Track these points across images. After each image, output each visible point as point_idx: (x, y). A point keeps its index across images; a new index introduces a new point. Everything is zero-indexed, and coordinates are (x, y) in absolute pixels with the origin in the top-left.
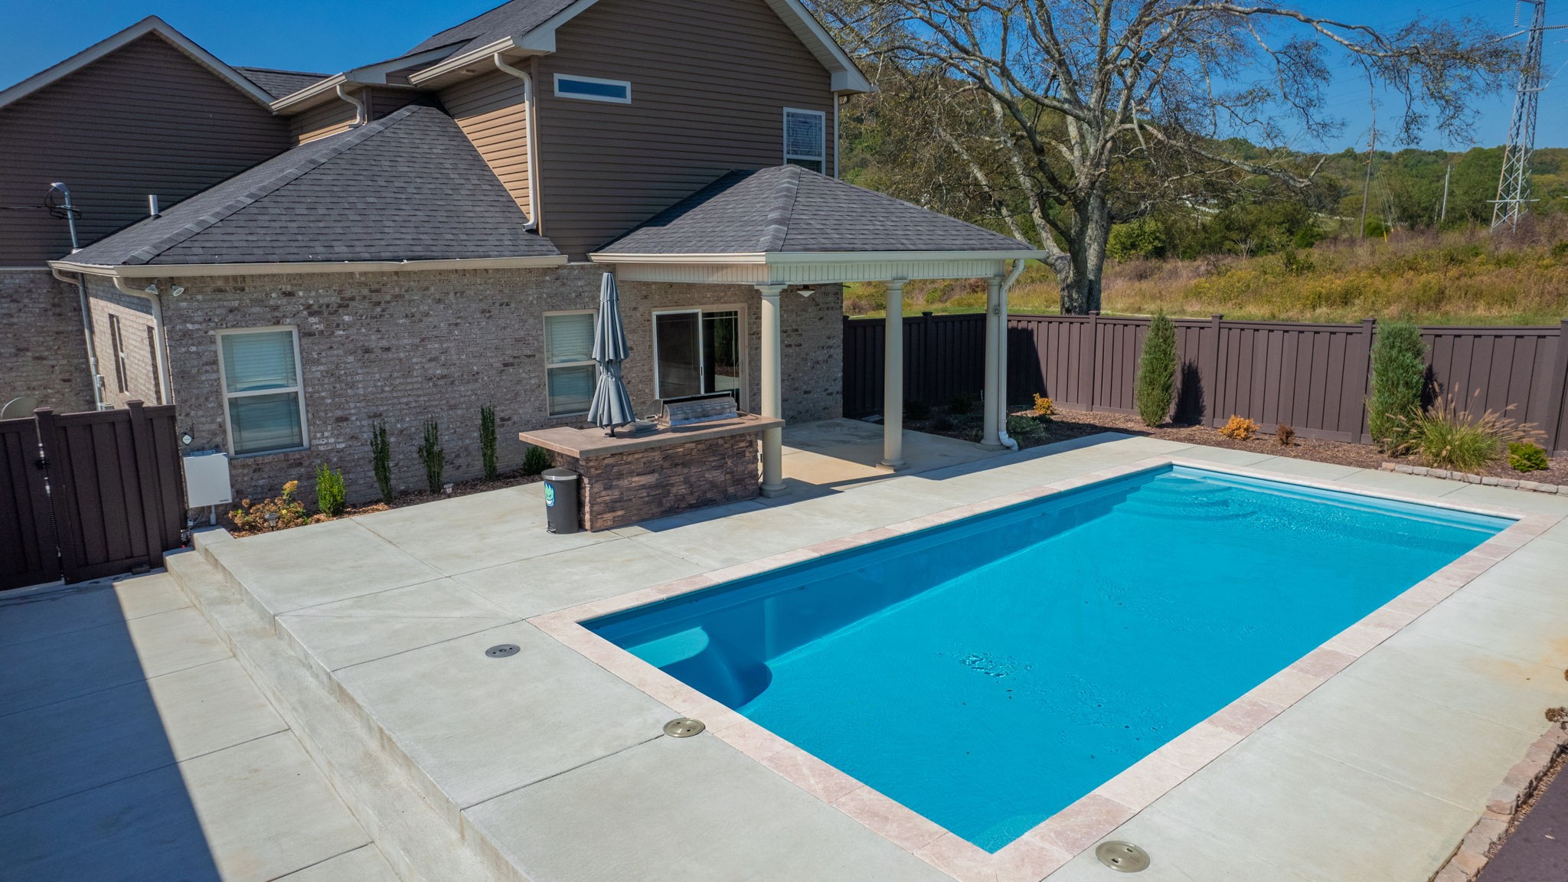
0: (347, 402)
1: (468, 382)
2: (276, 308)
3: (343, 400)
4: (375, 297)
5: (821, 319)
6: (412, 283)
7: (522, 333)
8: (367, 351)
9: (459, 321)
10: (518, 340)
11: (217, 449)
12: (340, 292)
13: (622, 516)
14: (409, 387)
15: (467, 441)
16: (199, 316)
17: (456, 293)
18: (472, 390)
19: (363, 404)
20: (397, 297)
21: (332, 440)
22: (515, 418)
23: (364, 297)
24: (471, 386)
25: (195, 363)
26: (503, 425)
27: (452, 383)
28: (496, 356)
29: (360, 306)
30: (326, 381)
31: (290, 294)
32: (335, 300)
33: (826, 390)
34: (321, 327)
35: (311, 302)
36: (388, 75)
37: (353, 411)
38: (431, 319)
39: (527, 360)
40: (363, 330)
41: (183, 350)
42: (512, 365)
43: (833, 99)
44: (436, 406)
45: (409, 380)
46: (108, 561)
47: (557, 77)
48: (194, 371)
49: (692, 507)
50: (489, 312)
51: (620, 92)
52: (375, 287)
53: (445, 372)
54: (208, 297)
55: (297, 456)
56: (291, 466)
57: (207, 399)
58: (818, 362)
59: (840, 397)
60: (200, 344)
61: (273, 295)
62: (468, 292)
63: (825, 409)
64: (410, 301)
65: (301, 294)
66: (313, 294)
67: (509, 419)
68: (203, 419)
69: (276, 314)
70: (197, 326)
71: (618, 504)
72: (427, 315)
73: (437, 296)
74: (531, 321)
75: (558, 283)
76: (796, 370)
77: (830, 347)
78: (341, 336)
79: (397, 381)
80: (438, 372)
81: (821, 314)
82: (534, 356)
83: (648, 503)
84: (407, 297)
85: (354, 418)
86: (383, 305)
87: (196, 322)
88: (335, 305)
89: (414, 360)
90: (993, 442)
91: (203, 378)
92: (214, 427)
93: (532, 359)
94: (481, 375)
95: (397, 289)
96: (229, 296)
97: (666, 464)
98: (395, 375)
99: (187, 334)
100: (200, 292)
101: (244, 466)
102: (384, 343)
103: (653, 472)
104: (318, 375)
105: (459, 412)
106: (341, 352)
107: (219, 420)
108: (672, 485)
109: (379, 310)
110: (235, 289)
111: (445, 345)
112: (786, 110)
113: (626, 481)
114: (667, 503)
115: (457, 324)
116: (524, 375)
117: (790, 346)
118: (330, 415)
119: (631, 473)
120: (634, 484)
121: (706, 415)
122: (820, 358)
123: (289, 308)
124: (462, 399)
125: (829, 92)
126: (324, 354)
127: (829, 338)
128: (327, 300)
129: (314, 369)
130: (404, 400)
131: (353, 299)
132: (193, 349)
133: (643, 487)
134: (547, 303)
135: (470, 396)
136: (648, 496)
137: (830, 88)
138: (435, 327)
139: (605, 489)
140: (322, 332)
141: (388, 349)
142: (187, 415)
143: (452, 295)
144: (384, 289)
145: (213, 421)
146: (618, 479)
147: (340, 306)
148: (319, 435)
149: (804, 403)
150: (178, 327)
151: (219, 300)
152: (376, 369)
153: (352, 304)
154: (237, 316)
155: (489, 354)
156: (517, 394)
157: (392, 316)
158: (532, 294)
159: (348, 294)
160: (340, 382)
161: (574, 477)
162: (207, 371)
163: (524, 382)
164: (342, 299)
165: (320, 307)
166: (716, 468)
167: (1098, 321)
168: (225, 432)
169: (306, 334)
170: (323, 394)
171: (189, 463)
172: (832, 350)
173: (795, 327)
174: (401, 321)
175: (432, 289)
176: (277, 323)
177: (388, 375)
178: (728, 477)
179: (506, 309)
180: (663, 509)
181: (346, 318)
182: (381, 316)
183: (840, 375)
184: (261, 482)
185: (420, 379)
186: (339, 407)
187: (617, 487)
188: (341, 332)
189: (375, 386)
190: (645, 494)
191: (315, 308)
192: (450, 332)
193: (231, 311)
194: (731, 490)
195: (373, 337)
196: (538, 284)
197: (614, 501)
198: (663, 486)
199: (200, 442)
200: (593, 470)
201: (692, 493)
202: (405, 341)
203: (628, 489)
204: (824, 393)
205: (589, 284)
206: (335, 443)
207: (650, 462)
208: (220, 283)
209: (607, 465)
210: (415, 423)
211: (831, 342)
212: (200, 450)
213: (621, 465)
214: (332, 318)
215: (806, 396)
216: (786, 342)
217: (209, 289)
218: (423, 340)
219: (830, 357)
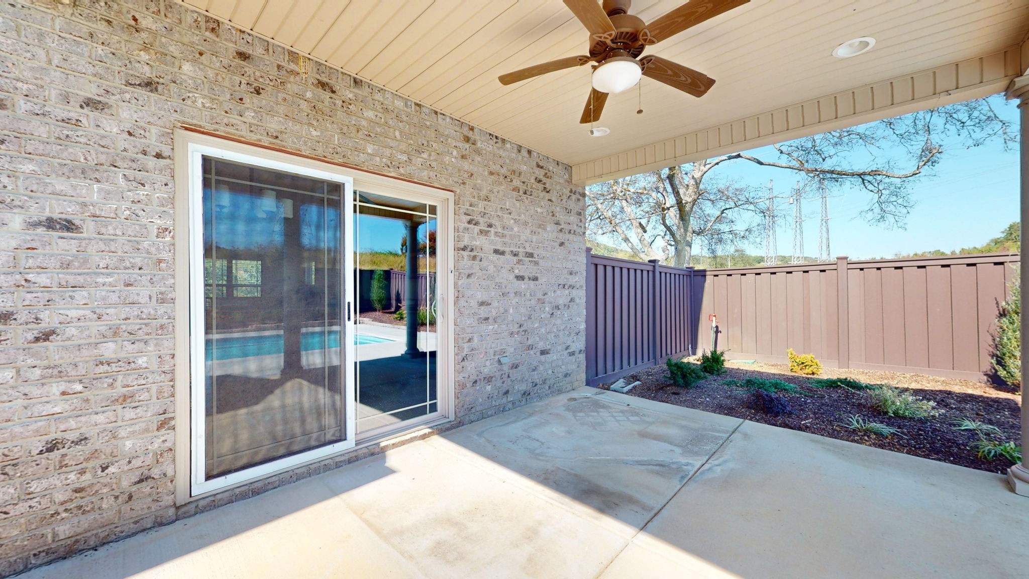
5: (562, 244)
33: (567, 348)
58: (558, 308)
59: (582, 357)
63: (566, 376)
77: (572, 287)
81: (562, 237)
117: (522, 279)
122: (561, 302)
127: (571, 274)
149: (541, 368)
172: (574, 292)
173: (529, 250)
183: (583, 326)
204: (566, 353)
211: (573, 280)
215: (543, 358)
216: (517, 271)
219: (571, 300)
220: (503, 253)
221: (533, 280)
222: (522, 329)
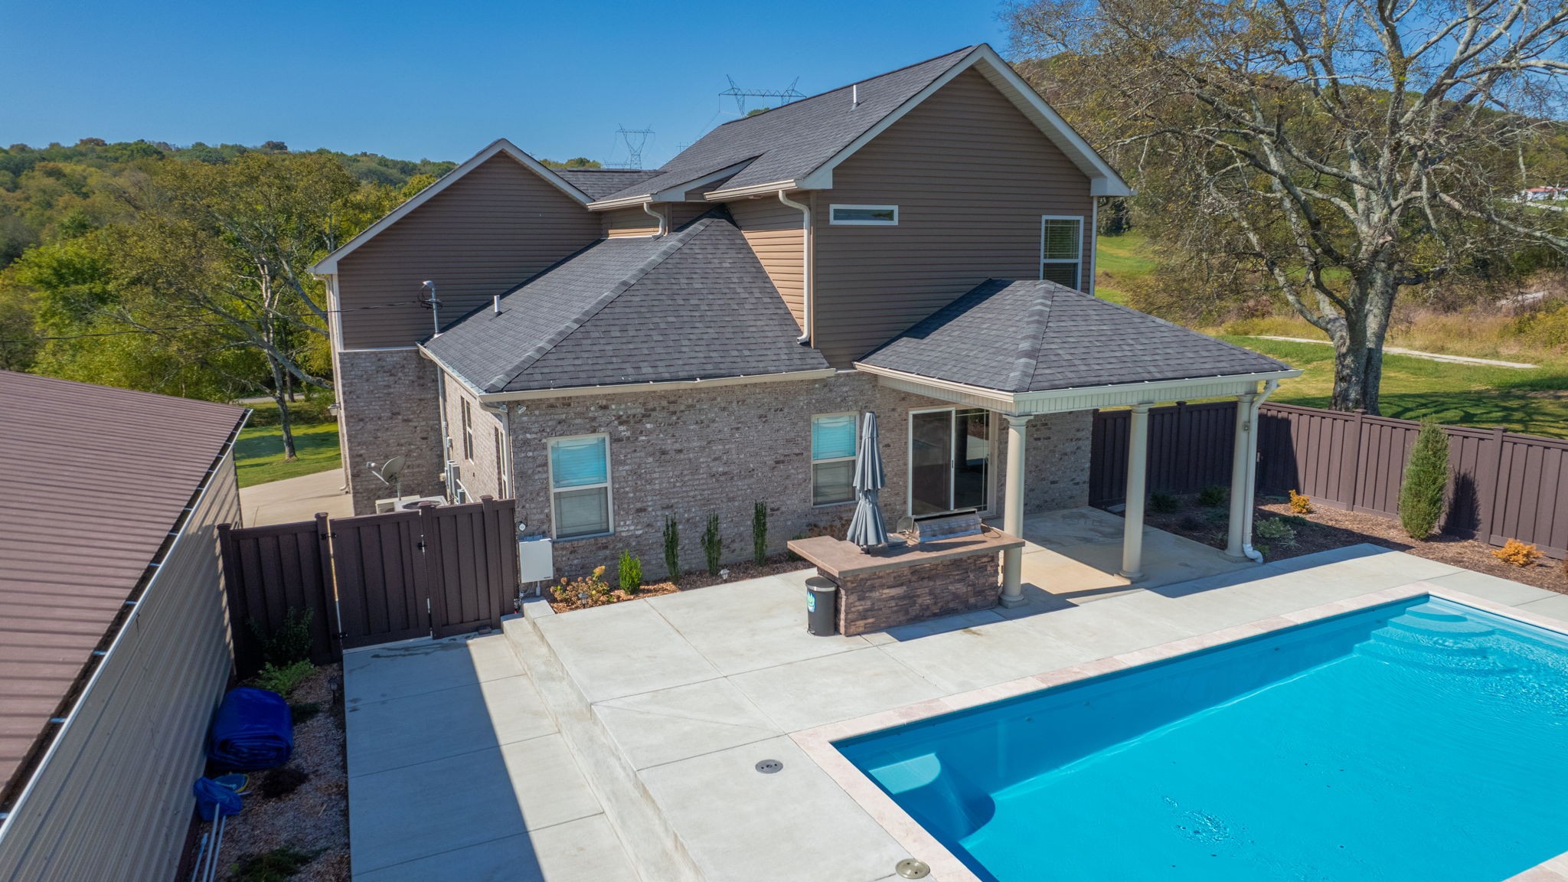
0: (646, 496)
1: (745, 477)
2: (594, 419)
3: (643, 494)
4: (672, 409)
6: (702, 395)
7: (793, 435)
8: (664, 453)
9: (740, 425)
10: (788, 441)
11: (544, 535)
12: (644, 404)
13: (873, 623)
14: (697, 482)
15: (742, 529)
16: (535, 428)
17: (738, 402)
18: (748, 485)
19: (658, 497)
20: (690, 407)
21: (632, 528)
22: (783, 509)
23: (664, 408)
24: (746, 481)
25: (531, 465)
26: (772, 515)
27: (732, 478)
28: (770, 455)
29: (659, 415)
30: (630, 478)
31: (605, 408)
32: (640, 411)
33: (1072, 480)
34: (628, 434)
35: (621, 413)
36: (687, 193)
37: (650, 504)
38: (716, 425)
39: (795, 458)
40: (661, 436)
41: (523, 455)
42: (783, 462)
43: (1092, 203)
44: (717, 499)
45: (696, 477)
46: (462, 622)
47: (833, 207)
48: (530, 472)
49: (935, 615)
50: (766, 417)
51: (889, 215)
52: (673, 399)
53: (726, 469)
54: (543, 412)
55: (604, 541)
56: (599, 549)
57: (538, 495)
58: (1066, 454)
59: (1086, 487)
60: (535, 450)
61: (592, 409)
62: (748, 401)
63: (1071, 498)
64: (700, 410)
65: (613, 407)
66: (623, 406)
67: (778, 509)
68: (535, 511)
69: (594, 424)
70: (534, 436)
71: (869, 613)
72: (714, 421)
73: (723, 405)
74: (801, 424)
75: (826, 389)
76: (1043, 462)
77: (1078, 439)
78: (643, 441)
79: (686, 479)
80: (721, 469)
82: (802, 454)
83: (896, 612)
84: (698, 406)
85: (650, 509)
86: (678, 414)
87: (534, 433)
88: (640, 416)
89: (701, 460)
90: (1237, 554)
91: (536, 477)
92: (542, 516)
93: (799, 457)
94: (756, 472)
95: (690, 401)
96: (559, 411)
97: (914, 578)
98: (685, 472)
99: (526, 442)
100: (537, 409)
101: (563, 549)
102: (677, 446)
103: (902, 585)
104: (624, 473)
105: (736, 504)
106: (643, 454)
107: (546, 511)
109: (675, 418)
110: (564, 405)
111: (727, 447)
112: (1045, 218)
113: (877, 594)
114: (914, 611)
115: (738, 429)
116: (792, 471)
118: (632, 506)
119: (882, 586)
120: (884, 596)
121: (952, 532)
122: (1068, 450)
123: (604, 419)
124: (739, 493)
125: (1089, 196)
126: (629, 456)
127: (1078, 430)
128: (633, 412)
129: (621, 468)
130: (691, 494)
131: (654, 410)
132: (530, 454)
133: (893, 598)
134: (815, 407)
135: (746, 490)
136: (897, 606)
137: (1090, 193)
138: (720, 431)
139: (859, 600)
140: (628, 438)
141: (680, 451)
142: (523, 507)
143: (734, 405)
144: (680, 400)
145: (542, 512)
146: (871, 591)
147: (644, 416)
148: (622, 523)
149: (1050, 492)
150: (521, 437)
151: (551, 414)
152: (670, 469)
153: (654, 414)
154: (565, 428)
155: (763, 453)
156: (786, 487)
157: (685, 423)
158: (802, 400)
159: (650, 406)
160: (641, 479)
161: (833, 589)
162: (539, 472)
163: (793, 476)
164: (646, 410)
165: (628, 417)
166: (959, 581)
167: (1364, 420)
168: (550, 520)
169: (616, 440)
170: (627, 489)
171: (523, 546)
172: (1080, 442)
173: (1044, 421)
174: (692, 427)
175: (719, 399)
176: (594, 431)
177: (679, 472)
178: (970, 588)
179: (780, 414)
180: (909, 617)
181: (648, 426)
182: (676, 423)
183: (1088, 465)
184: (576, 562)
185: (705, 476)
186: (639, 500)
187: (870, 598)
188: (644, 438)
189: (669, 482)
191: (624, 418)
192: (732, 435)
193: (560, 423)
194: (972, 600)
195: (669, 441)
196: (808, 391)
197: (866, 610)
198: (911, 598)
199: (532, 529)
200: (849, 584)
201: (936, 603)
202: (695, 444)
203: (879, 600)
204: (1071, 483)
205: (853, 389)
206: (635, 530)
207: (899, 576)
208: (552, 401)
209: (862, 579)
210: (699, 513)
211: (1080, 435)
212: (531, 536)
213: (874, 579)
214: (637, 426)
215: (1052, 486)
216: (1035, 436)
217: (544, 406)
218: (709, 443)
219: (1078, 448)
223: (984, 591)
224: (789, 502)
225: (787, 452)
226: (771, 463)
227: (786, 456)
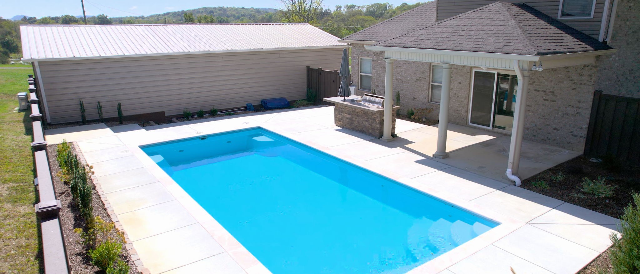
0: (379, 81)
1: (406, 83)
2: (368, 53)
5: (574, 89)
7: (423, 70)
10: (421, 72)
11: (356, 86)
15: (404, 102)
16: (356, 53)
18: (407, 86)
19: (382, 83)
22: (418, 99)
26: (414, 100)
27: (402, 82)
28: (415, 76)
30: (376, 74)
33: (571, 132)
34: (376, 59)
37: (380, 84)
39: (423, 79)
41: (353, 61)
42: (419, 80)
49: (359, 131)
58: (567, 114)
59: (583, 140)
60: (356, 60)
63: (569, 143)
67: (416, 98)
70: (356, 55)
74: (426, 66)
76: (549, 115)
77: (579, 108)
78: (379, 62)
82: (426, 78)
83: (348, 123)
88: (379, 53)
92: (356, 81)
94: (410, 81)
99: (354, 57)
101: (360, 92)
103: (349, 114)
104: (374, 72)
105: (403, 92)
106: (379, 67)
108: (354, 121)
110: (362, 47)
111: (402, 70)
115: (405, 63)
116: (422, 84)
117: (547, 100)
119: (345, 112)
122: (570, 112)
126: (376, 67)
129: (374, 70)
140: (376, 61)
142: (353, 76)
145: (356, 79)
146: (342, 112)
150: (353, 55)
151: (360, 49)
154: (362, 54)
155: (413, 75)
156: (419, 90)
160: (379, 75)
163: (422, 87)
166: (366, 121)
168: (358, 82)
169: (373, 60)
170: (375, 78)
172: (580, 110)
173: (552, 90)
176: (368, 57)
178: (370, 126)
180: (351, 127)
181: (381, 57)
183: (585, 126)
185: (395, 79)
187: (341, 115)
188: (379, 61)
190: (347, 120)
191: (375, 53)
193: (361, 52)
197: (340, 119)
198: (352, 120)
201: (359, 126)
203: (344, 117)
204: (570, 134)
207: (349, 111)
208: (360, 45)
211: (580, 105)
212: (354, 86)
213: (342, 108)
214: (378, 57)
215: (555, 131)
216: (544, 98)
217: (358, 47)
218: (396, 67)
219: (578, 113)
220: (539, 91)
221: (553, 102)
222: (544, 117)
223: (374, 129)
224: (420, 97)
225: (420, 76)
226: (415, 79)
227: (420, 78)
